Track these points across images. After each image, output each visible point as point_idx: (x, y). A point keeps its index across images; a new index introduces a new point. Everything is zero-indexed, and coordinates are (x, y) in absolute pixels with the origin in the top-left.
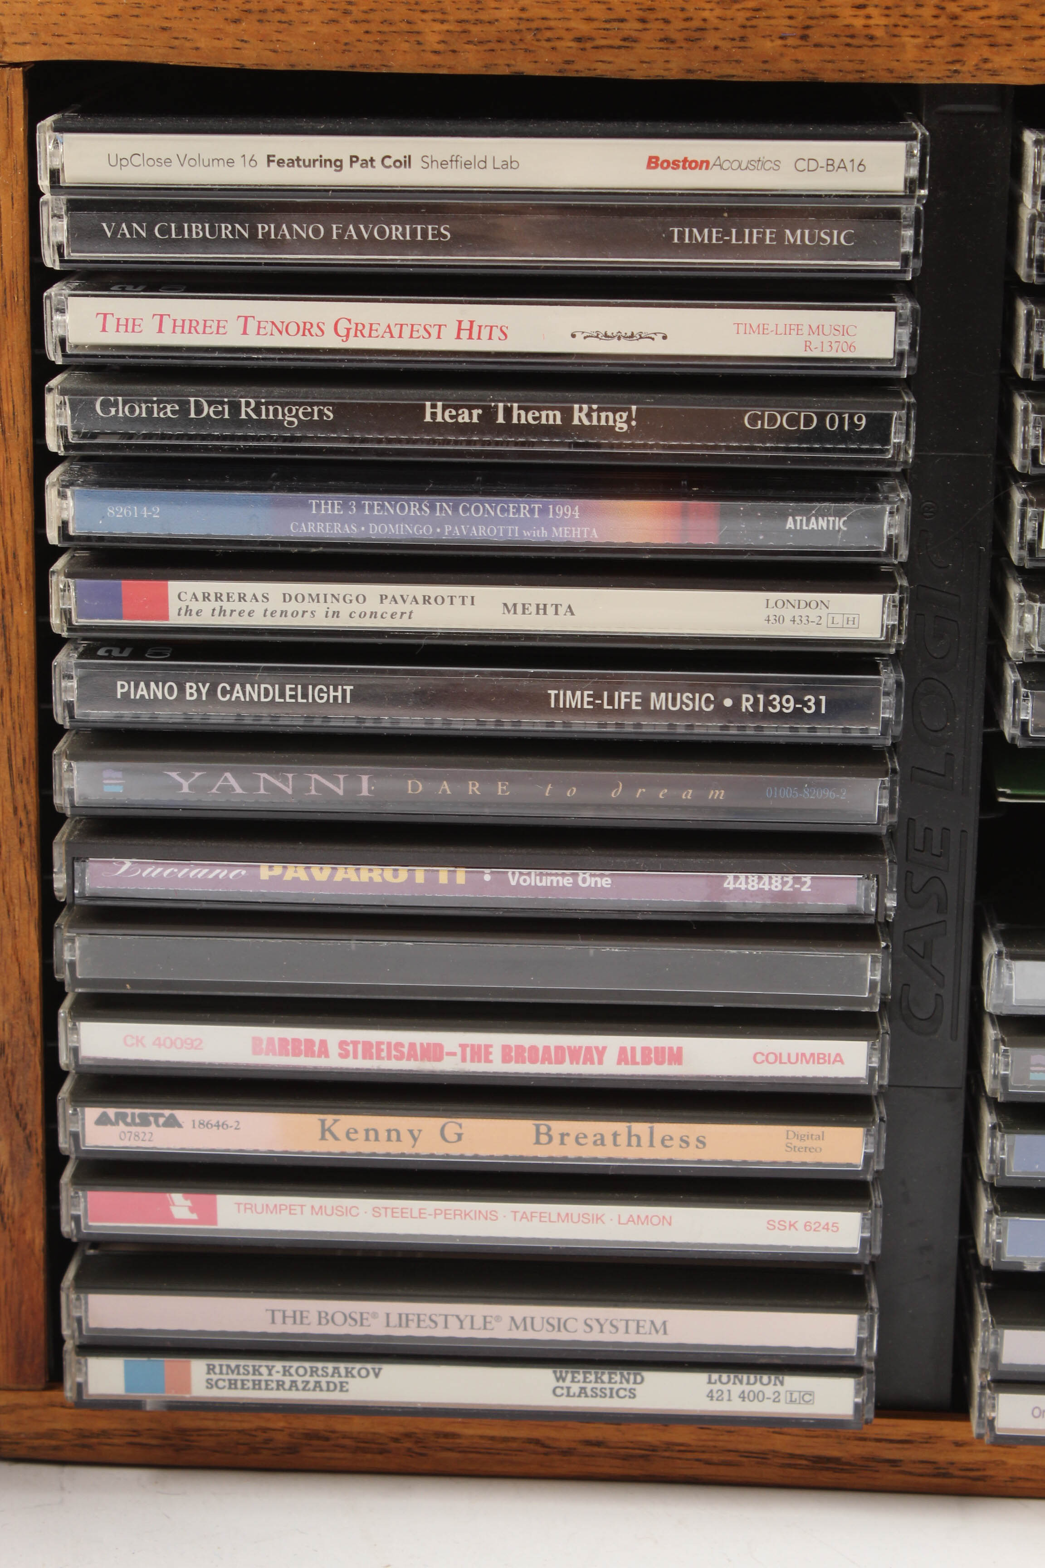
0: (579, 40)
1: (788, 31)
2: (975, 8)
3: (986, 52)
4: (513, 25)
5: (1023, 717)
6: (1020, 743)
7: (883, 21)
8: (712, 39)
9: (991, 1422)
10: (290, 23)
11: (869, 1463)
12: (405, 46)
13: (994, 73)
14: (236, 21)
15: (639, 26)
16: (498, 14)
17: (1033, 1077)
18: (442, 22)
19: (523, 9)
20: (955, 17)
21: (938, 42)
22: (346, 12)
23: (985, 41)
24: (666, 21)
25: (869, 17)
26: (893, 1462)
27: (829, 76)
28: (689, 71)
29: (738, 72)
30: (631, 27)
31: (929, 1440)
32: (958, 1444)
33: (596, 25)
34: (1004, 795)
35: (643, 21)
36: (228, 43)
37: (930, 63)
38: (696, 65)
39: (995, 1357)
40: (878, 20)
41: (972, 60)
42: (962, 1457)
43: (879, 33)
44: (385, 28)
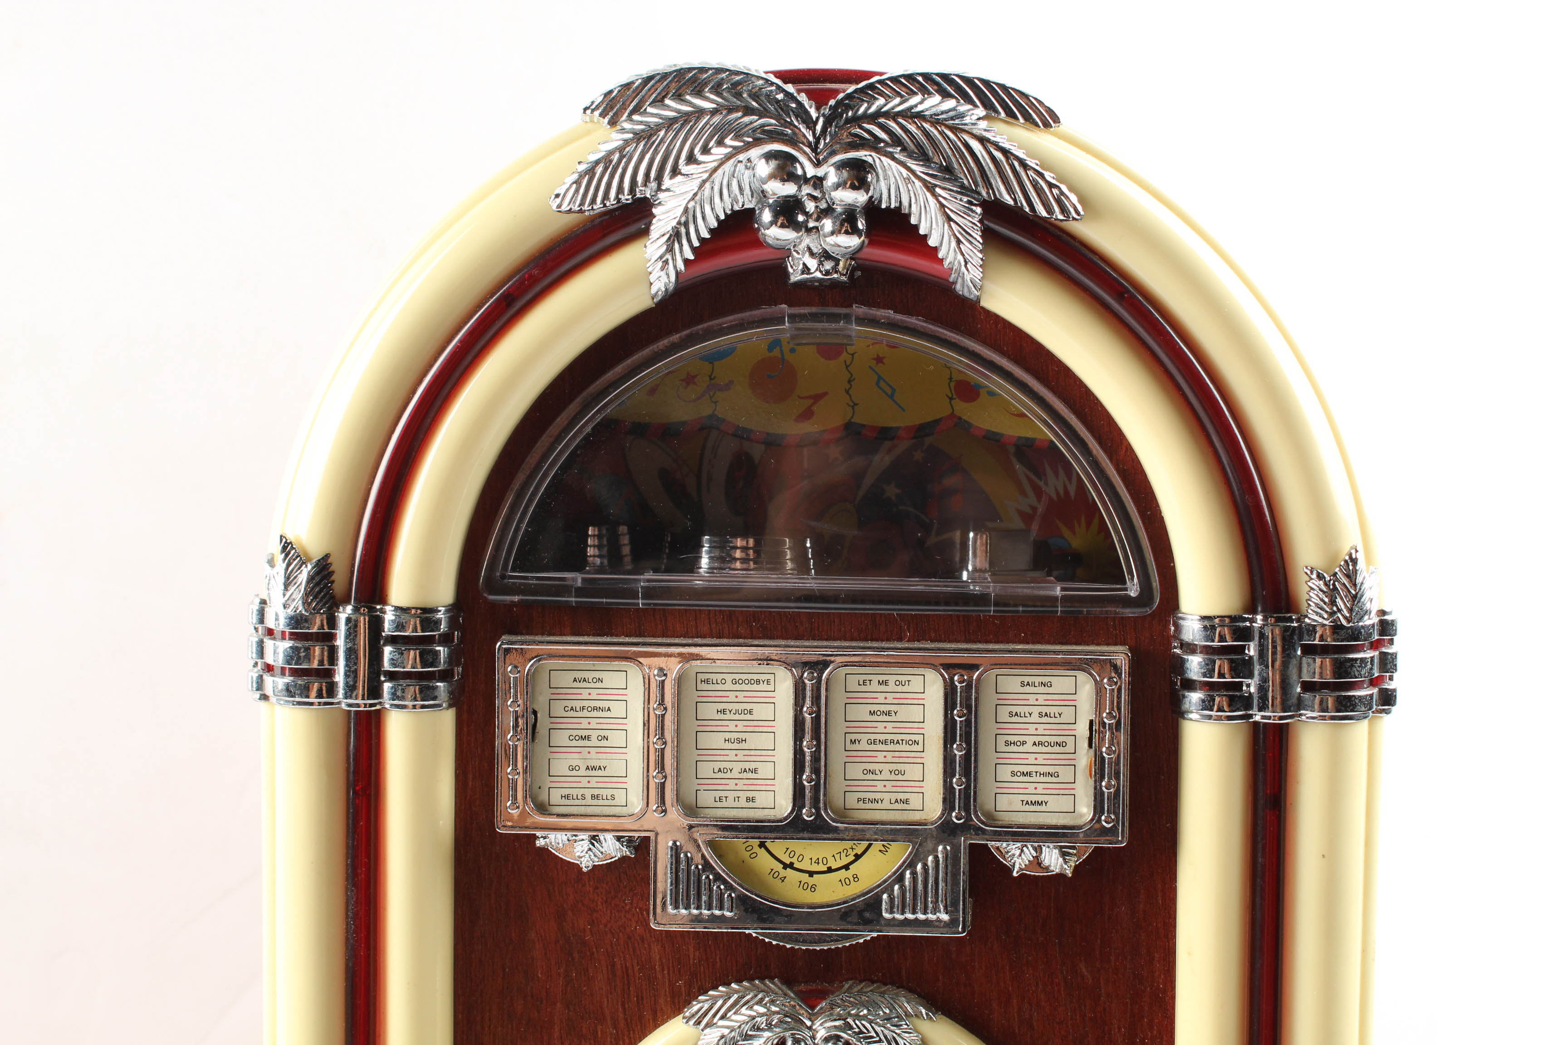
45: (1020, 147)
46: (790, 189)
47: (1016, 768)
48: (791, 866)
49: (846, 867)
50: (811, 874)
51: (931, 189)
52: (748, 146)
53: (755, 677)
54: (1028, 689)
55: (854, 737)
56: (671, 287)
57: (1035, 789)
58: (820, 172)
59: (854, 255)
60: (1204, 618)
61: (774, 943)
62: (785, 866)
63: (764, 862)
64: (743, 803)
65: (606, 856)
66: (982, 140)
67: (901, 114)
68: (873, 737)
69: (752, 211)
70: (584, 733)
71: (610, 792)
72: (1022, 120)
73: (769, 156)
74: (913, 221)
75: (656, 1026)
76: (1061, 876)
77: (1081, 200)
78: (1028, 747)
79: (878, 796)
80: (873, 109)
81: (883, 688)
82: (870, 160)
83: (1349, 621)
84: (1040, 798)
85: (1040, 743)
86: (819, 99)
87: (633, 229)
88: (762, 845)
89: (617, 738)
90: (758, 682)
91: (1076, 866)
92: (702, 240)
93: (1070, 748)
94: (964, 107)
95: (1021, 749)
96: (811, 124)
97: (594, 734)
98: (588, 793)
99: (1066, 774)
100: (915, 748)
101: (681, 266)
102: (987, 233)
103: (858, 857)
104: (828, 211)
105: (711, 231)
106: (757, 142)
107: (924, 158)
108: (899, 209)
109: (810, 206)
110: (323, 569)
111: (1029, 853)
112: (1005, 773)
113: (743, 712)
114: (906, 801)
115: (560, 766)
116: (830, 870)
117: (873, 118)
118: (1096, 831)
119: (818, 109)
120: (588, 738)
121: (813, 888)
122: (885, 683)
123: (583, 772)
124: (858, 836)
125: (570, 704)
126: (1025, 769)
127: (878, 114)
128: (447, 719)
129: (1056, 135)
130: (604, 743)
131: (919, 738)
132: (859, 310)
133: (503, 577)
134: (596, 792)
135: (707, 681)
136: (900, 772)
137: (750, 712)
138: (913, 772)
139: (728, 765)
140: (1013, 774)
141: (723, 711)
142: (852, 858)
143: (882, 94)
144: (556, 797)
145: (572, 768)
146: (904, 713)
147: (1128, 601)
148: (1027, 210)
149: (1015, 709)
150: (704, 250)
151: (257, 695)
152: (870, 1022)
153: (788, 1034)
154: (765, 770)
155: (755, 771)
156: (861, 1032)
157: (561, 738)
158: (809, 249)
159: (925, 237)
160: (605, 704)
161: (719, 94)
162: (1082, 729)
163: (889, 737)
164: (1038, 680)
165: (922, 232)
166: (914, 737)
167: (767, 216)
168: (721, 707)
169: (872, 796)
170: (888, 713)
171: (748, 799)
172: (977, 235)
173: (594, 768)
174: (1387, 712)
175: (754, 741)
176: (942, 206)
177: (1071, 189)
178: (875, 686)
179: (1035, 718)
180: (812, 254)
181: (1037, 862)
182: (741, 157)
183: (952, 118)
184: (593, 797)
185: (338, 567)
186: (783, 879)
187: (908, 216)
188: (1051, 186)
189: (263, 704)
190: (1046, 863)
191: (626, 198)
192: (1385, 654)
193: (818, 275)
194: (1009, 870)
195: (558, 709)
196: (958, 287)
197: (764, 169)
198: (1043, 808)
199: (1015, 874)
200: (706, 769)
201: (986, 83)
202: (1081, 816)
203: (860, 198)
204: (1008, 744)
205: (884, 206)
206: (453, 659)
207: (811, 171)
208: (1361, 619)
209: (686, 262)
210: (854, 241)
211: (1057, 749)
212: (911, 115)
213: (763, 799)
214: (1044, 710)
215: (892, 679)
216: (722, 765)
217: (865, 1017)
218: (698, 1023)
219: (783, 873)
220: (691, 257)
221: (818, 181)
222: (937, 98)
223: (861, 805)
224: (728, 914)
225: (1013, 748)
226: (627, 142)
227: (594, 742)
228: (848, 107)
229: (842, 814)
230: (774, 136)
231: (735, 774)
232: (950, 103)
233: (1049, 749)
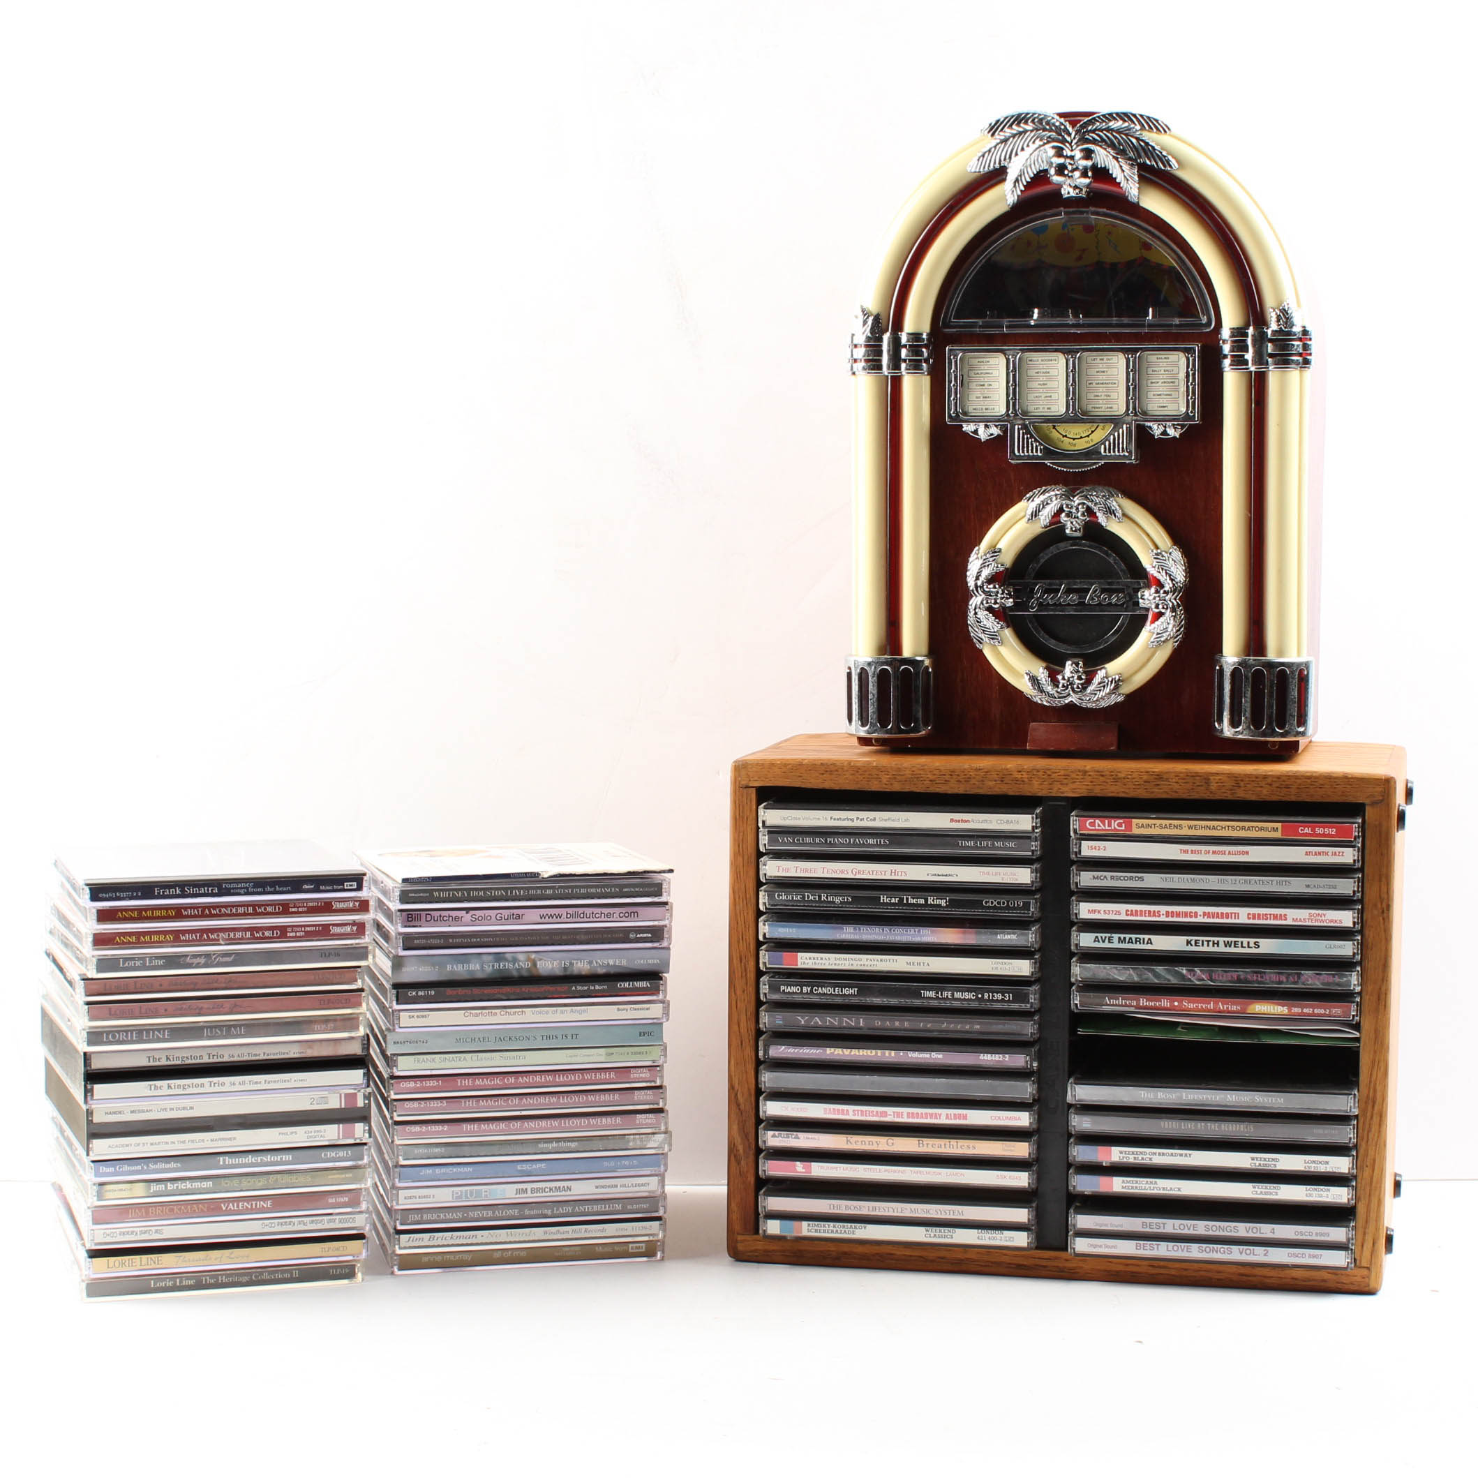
0: (931, 781)
1: (997, 779)
2: (1056, 773)
3: (1060, 786)
4: (910, 776)
5: (1076, 1002)
6: (1075, 1011)
7: (1027, 776)
8: (973, 781)
9: (1074, 1249)
10: (839, 775)
11: (1037, 1267)
12: (876, 782)
13: (1063, 793)
14: (823, 774)
15: (950, 777)
16: (905, 773)
17: (1084, 1125)
18: (888, 775)
19: (913, 771)
20: (1049, 775)
21: (1045, 783)
22: (858, 772)
23: (1058, 783)
24: (958, 775)
25: (1022, 775)
26: (1045, 1266)
27: (1011, 793)
28: (966, 791)
29: (981, 792)
30: (947, 777)
31: (1056, 1258)
32: (1066, 1260)
33: (936, 776)
34: (1080, 1031)
35: (951, 775)
36: (821, 781)
37: (1042, 789)
38: (968, 789)
39: (1074, 1226)
40: (1025, 776)
41: (1056, 789)
42: (1068, 1265)
43: (1026, 780)
44: (870, 777)
45: (1153, 141)
46: (1061, 160)
47: (1155, 393)
48: (1066, 436)
49: (1088, 436)
50: (1074, 439)
51: (1117, 159)
52: (1045, 144)
53: (1050, 358)
54: (1159, 361)
55: (1090, 382)
56: (1015, 201)
57: (1163, 401)
58: (1073, 154)
59: (1088, 186)
60: (1231, 329)
61: (1059, 469)
62: (1064, 436)
63: (1055, 435)
64: (1046, 410)
65: (992, 435)
66: (1137, 139)
67: (1105, 130)
68: (1098, 382)
69: (1047, 170)
70: (982, 383)
71: (992, 407)
72: (1155, 130)
73: (1054, 147)
74: (1110, 172)
75: (1012, 506)
76: (1175, 437)
77: (1178, 161)
78: (1160, 384)
79: (1100, 406)
80: (1094, 127)
81: (1101, 362)
82: (1092, 148)
83: (1285, 328)
84: (1165, 405)
85: (1165, 382)
86: (1073, 124)
87: (1000, 178)
88: (1054, 427)
89: (995, 385)
90: (1051, 360)
91: (1180, 434)
92: (1027, 182)
93: (1176, 384)
94: (1132, 126)
95: (1157, 385)
96: (1069, 135)
97: (986, 384)
98: (984, 407)
99: (1175, 394)
100: (1115, 385)
101: (1019, 193)
102: (1140, 176)
103: (1092, 432)
104: (1077, 169)
105: (1031, 178)
106: (1048, 142)
107: (1113, 146)
108: (1105, 167)
109: (1070, 168)
110: (877, 319)
111: (1162, 429)
112: (1150, 395)
113: (1046, 373)
114: (1111, 408)
115: (973, 397)
116: (1081, 437)
117: (1093, 131)
118: (1187, 417)
119: (1073, 128)
120: (983, 385)
121: (1075, 445)
122: (1103, 359)
123: (981, 399)
124: (1092, 421)
125: (976, 372)
126: (1159, 393)
127: (1096, 130)
128: (926, 381)
129: (1170, 135)
130: (990, 387)
131: (1116, 382)
132: (1092, 209)
133: (950, 321)
134: (987, 407)
135: (1031, 360)
136: (1109, 396)
137: (1049, 373)
138: (1114, 396)
139: (1040, 394)
140: (1154, 395)
141: (1037, 373)
142: (1090, 432)
143: (1098, 121)
144: (970, 409)
145: (977, 398)
146: (1110, 372)
147: (1202, 325)
148: (1156, 166)
149: (1154, 369)
150: (1029, 186)
151: (850, 373)
152: (1097, 497)
153: (1064, 502)
154: (1055, 396)
155: (1051, 397)
156: (1093, 501)
157: (973, 385)
158: (1070, 185)
159: (1115, 179)
160: (991, 371)
161: (1034, 123)
162: (1182, 375)
163: (1104, 381)
164: (1163, 356)
165: (1114, 176)
166: (1114, 381)
167: (1052, 171)
168: (1037, 371)
169: (1098, 406)
170: (1104, 372)
171: (1048, 408)
172: (1136, 178)
173: (986, 397)
174: (1309, 368)
175: (1050, 384)
176: (1121, 167)
177: (1173, 157)
178: (1098, 361)
179: (1163, 372)
180: (1070, 186)
181: (1165, 433)
182: (1042, 148)
183: (1126, 130)
184: (986, 409)
185: (883, 317)
186: (1062, 442)
187: (1109, 170)
188: (1165, 157)
189: (853, 377)
190: (1168, 432)
191: (997, 166)
192: (1306, 344)
193: (1074, 195)
194: (1153, 436)
195: (972, 374)
196: (1129, 198)
197: (1051, 152)
198: (1166, 409)
199: (1156, 437)
200: (1031, 397)
201: (1141, 116)
202: (1181, 411)
203: (1089, 163)
204: (1152, 383)
205: (1099, 166)
206: (930, 356)
207: (1069, 154)
208: (1291, 327)
209: (1021, 191)
210: (1087, 181)
211: (1172, 384)
212: (1108, 130)
213: (1054, 408)
214: (1166, 369)
215: (1105, 358)
216: (1037, 395)
217: (1095, 495)
218: (1028, 500)
219: (1063, 439)
220: (1023, 189)
221: (1072, 158)
222: (1121, 122)
223: (1093, 410)
224: (1040, 454)
225: (1154, 385)
226: (998, 144)
227: (986, 386)
228: (1085, 127)
229: (1084, 413)
230: (1054, 140)
231: (1043, 398)
232: (1126, 124)
233: (1168, 385)
